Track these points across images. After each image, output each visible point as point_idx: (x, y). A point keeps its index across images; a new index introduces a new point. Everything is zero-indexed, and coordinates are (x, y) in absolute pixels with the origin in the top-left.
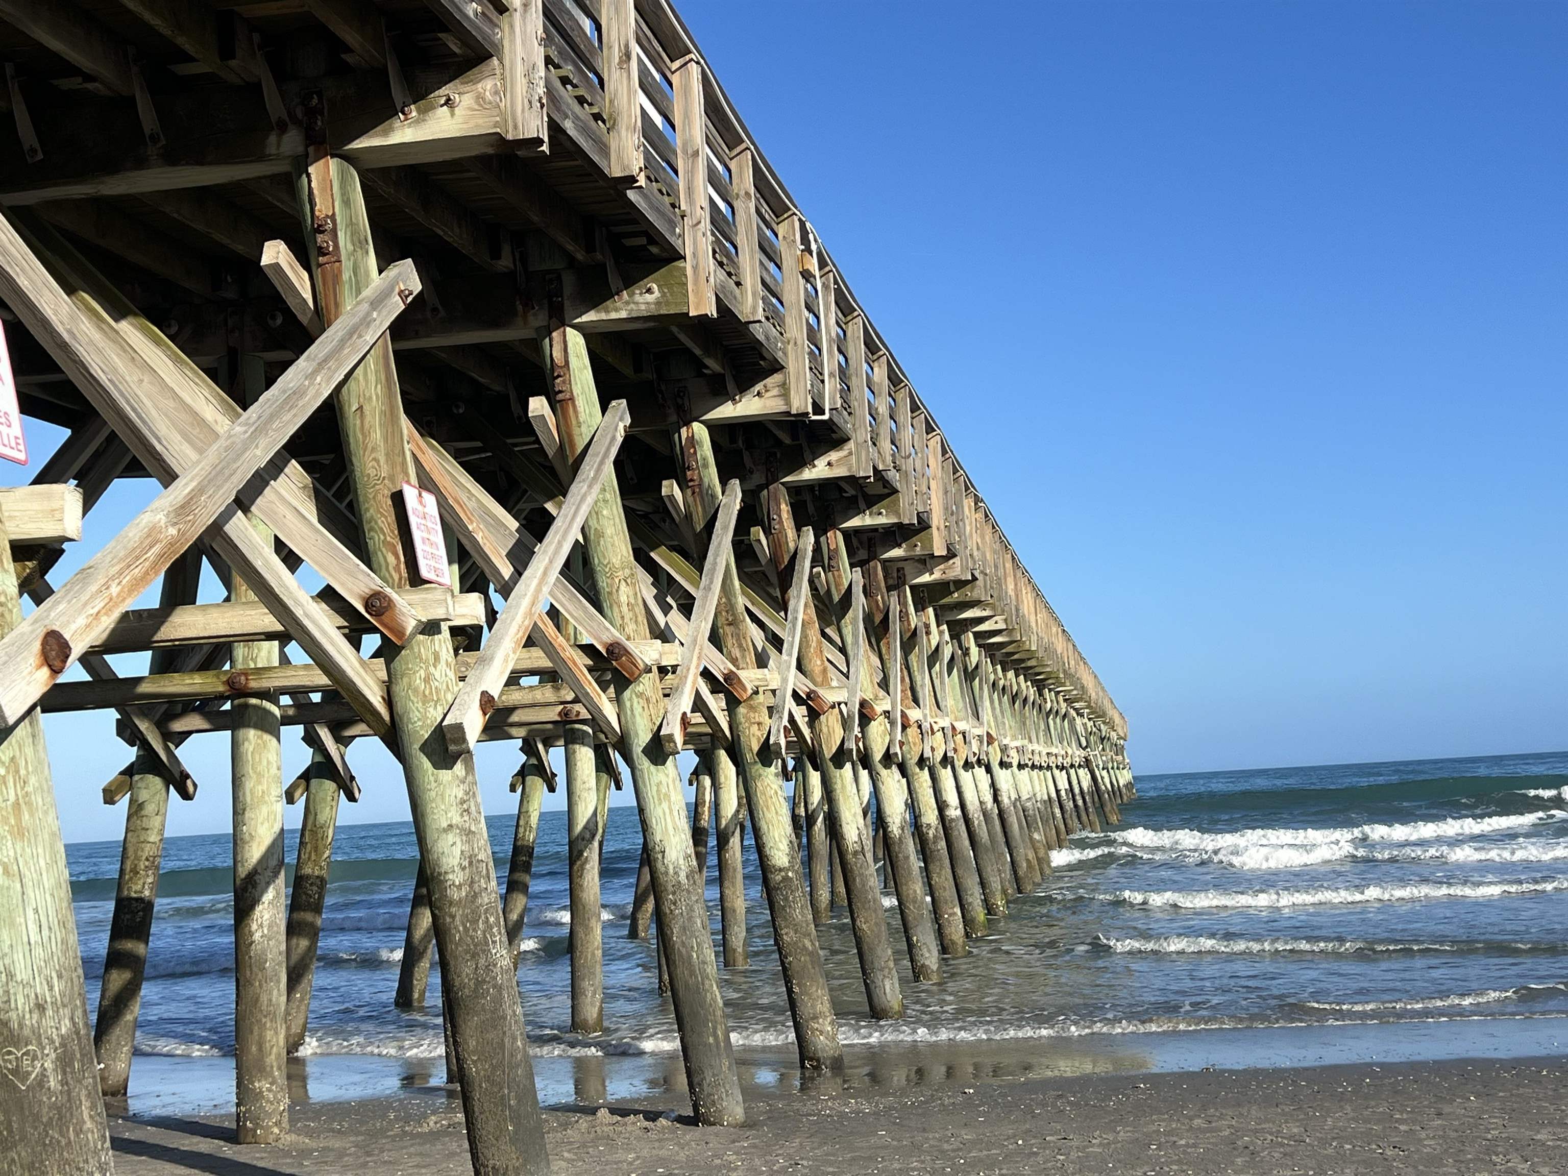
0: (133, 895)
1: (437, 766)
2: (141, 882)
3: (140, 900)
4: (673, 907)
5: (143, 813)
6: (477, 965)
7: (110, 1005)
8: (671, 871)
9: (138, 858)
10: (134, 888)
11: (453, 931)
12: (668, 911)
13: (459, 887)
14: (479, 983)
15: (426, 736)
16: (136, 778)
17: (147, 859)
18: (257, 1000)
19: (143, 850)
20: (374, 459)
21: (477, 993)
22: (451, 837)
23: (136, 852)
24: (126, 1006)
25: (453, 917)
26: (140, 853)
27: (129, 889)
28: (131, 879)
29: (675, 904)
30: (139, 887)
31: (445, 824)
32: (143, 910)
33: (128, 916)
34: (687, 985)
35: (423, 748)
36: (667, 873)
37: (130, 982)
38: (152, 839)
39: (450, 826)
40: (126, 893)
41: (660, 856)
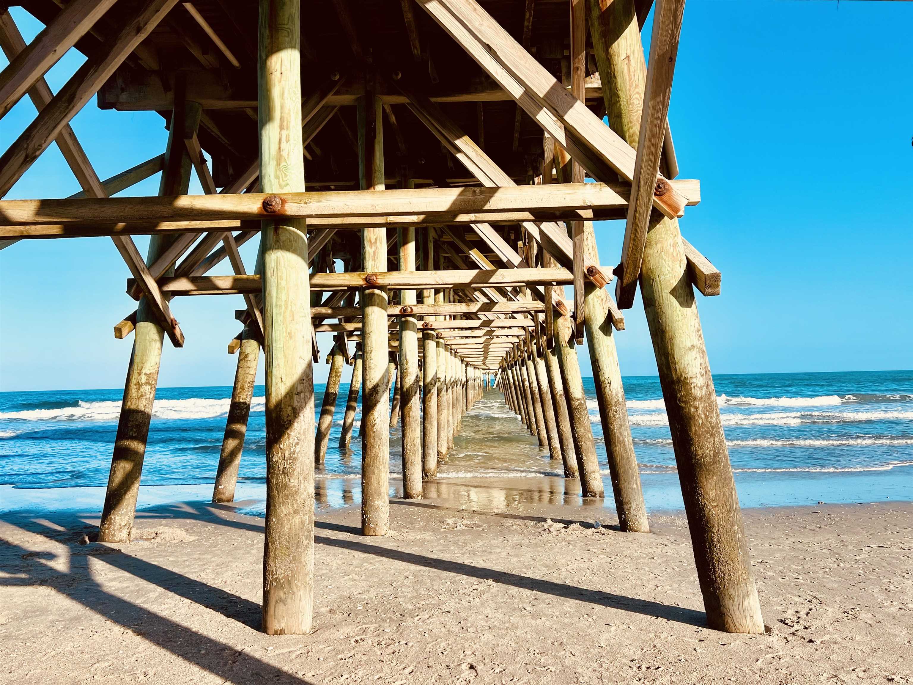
0: (242, 401)
1: (681, 304)
2: (246, 394)
3: (245, 403)
4: (615, 414)
5: (248, 359)
6: (714, 441)
7: (228, 456)
8: (614, 395)
9: (244, 381)
10: (242, 397)
11: (697, 418)
12: (612, 416)
13: (701, 388)
14: (716, 454)
15: (675, 285)
16: (244, 341)
17: (249, 383)
18: (377, 456)
19: (247, 377)
20: (637, 93)
21: (715, 462)
22: (694, 354)
23: (243, 378)
24: (236, 456)
25: (697, 408)
26: (245, 379)
27: (239, 397)
28: (240, 392)
29: (616, 412)
30: (244, 397)
31: (689, 345)
32: (246, 408)
33: (239, 411)
34: (622, 456)
35: (673, 292)
36: (612, 395)
37: (238, 445)
38: (252, 373)
39: (693, 346)
40: (238, 399)
41: (608, 386)
